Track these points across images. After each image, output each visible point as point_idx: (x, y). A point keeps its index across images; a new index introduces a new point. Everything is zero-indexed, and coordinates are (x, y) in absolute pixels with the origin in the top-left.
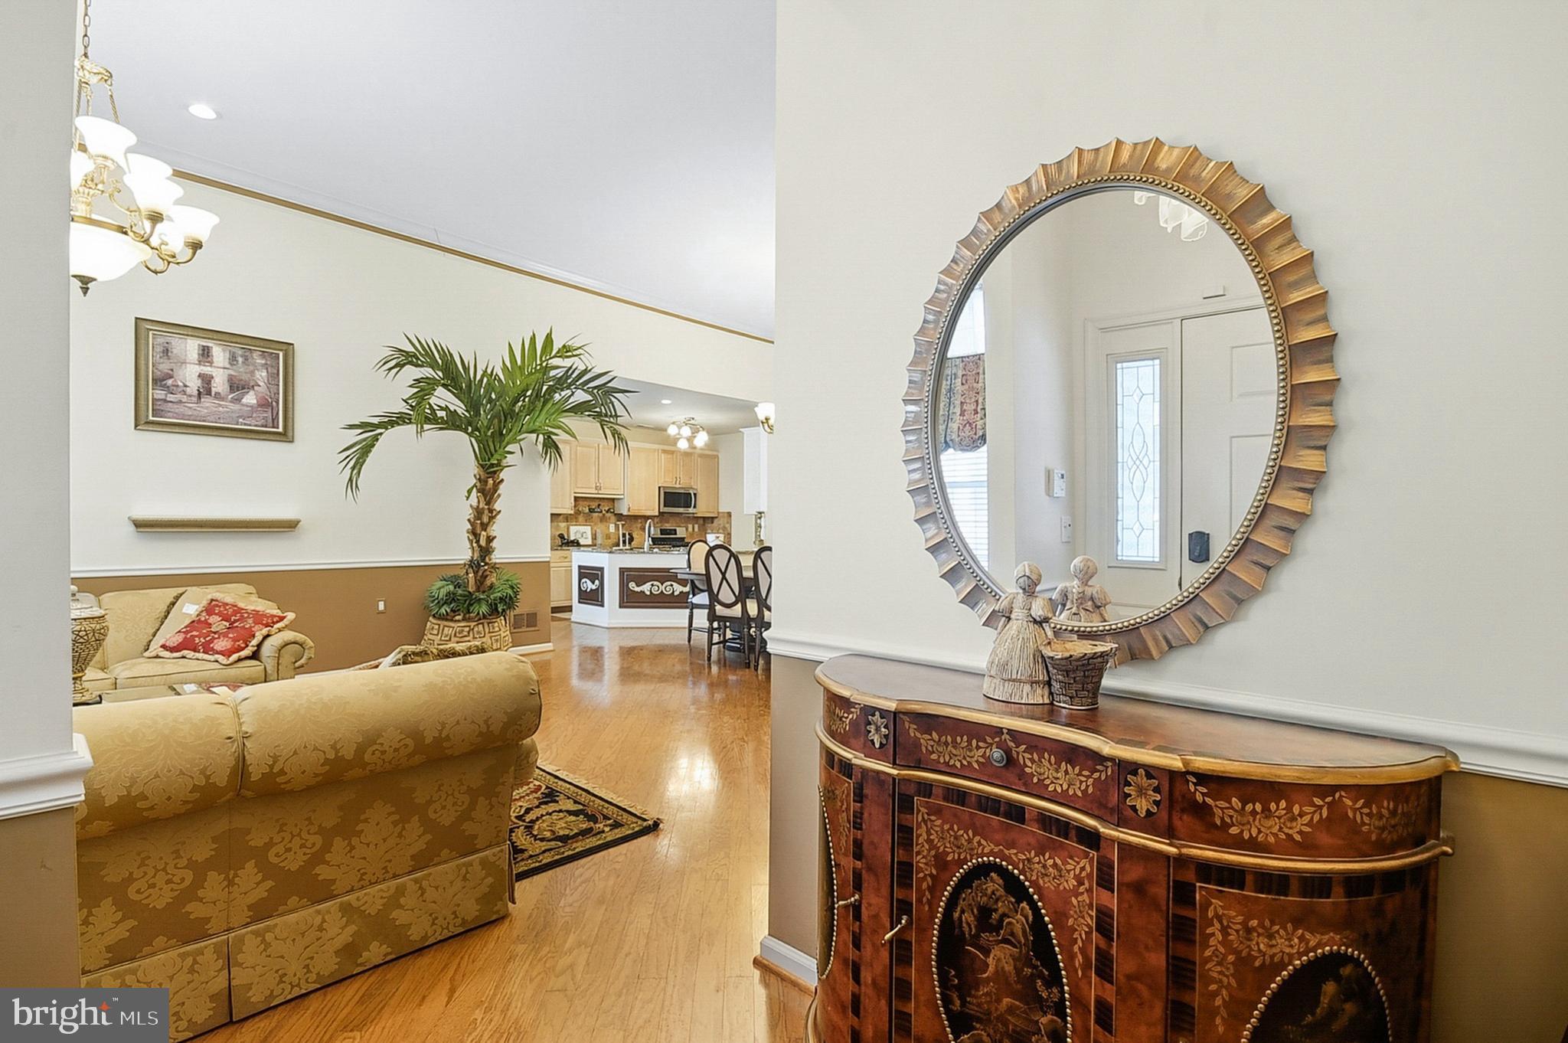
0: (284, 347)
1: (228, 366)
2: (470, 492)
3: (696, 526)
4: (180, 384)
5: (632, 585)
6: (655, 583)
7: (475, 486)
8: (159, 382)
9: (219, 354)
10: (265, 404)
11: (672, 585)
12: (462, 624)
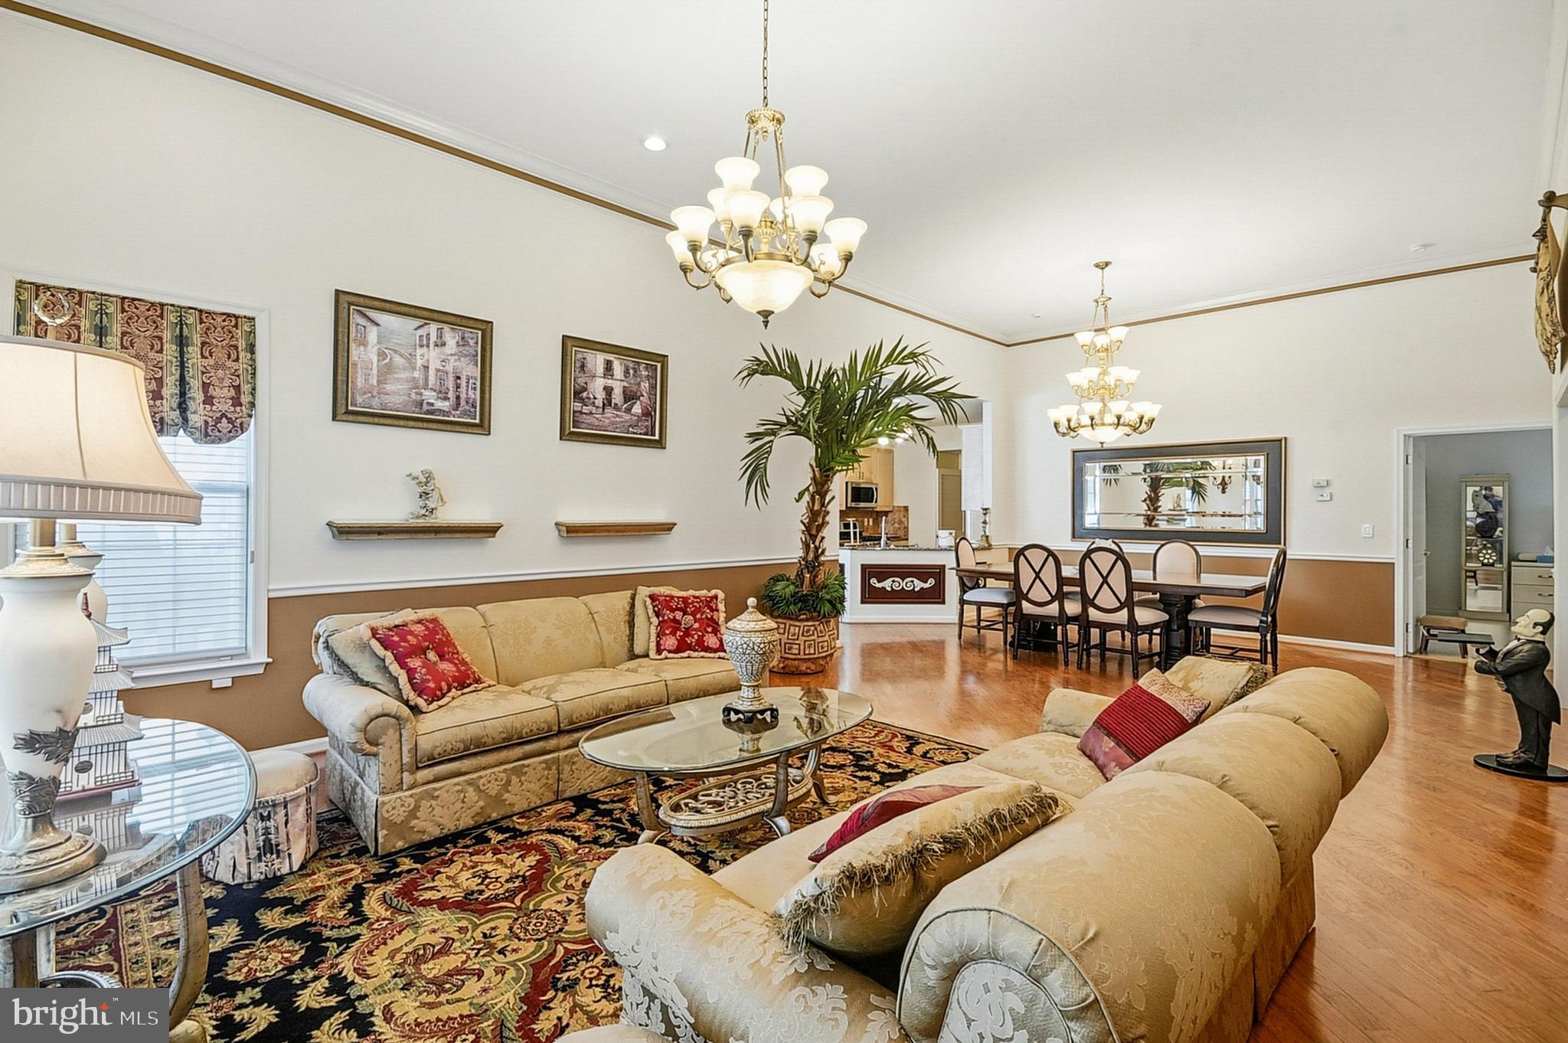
0: (662, 359)
1: (623, 378)
2: (801, 495)
3: (871, 520)
4: (592, 397)
5: (873, 581)
6: (896, 579)
7: (807, 489)
8: (577, 394)
9: (618, 369)
10: (648, 413)
11: (912, 581)
12: (810, 623)
